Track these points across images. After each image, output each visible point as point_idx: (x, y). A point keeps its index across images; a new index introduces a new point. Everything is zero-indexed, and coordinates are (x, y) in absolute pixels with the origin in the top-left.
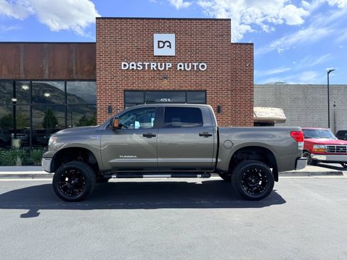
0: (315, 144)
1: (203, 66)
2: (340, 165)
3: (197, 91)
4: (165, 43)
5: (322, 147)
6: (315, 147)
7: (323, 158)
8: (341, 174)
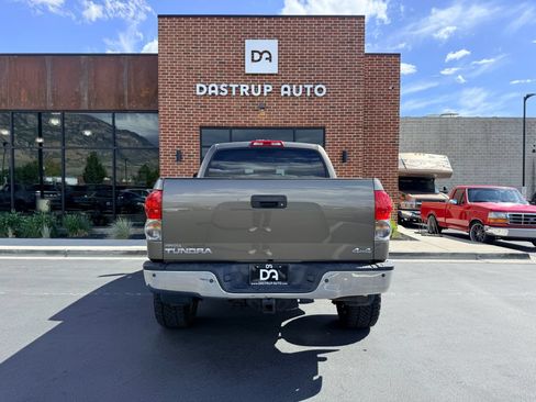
0: (492, 210)
1: (321, 90)
2: (530, 245)
3: (310, 128)
4: (262, 55)
5: (503, 215)
6: (492, 216)
7: (503, 232)
8: (527, 257)
